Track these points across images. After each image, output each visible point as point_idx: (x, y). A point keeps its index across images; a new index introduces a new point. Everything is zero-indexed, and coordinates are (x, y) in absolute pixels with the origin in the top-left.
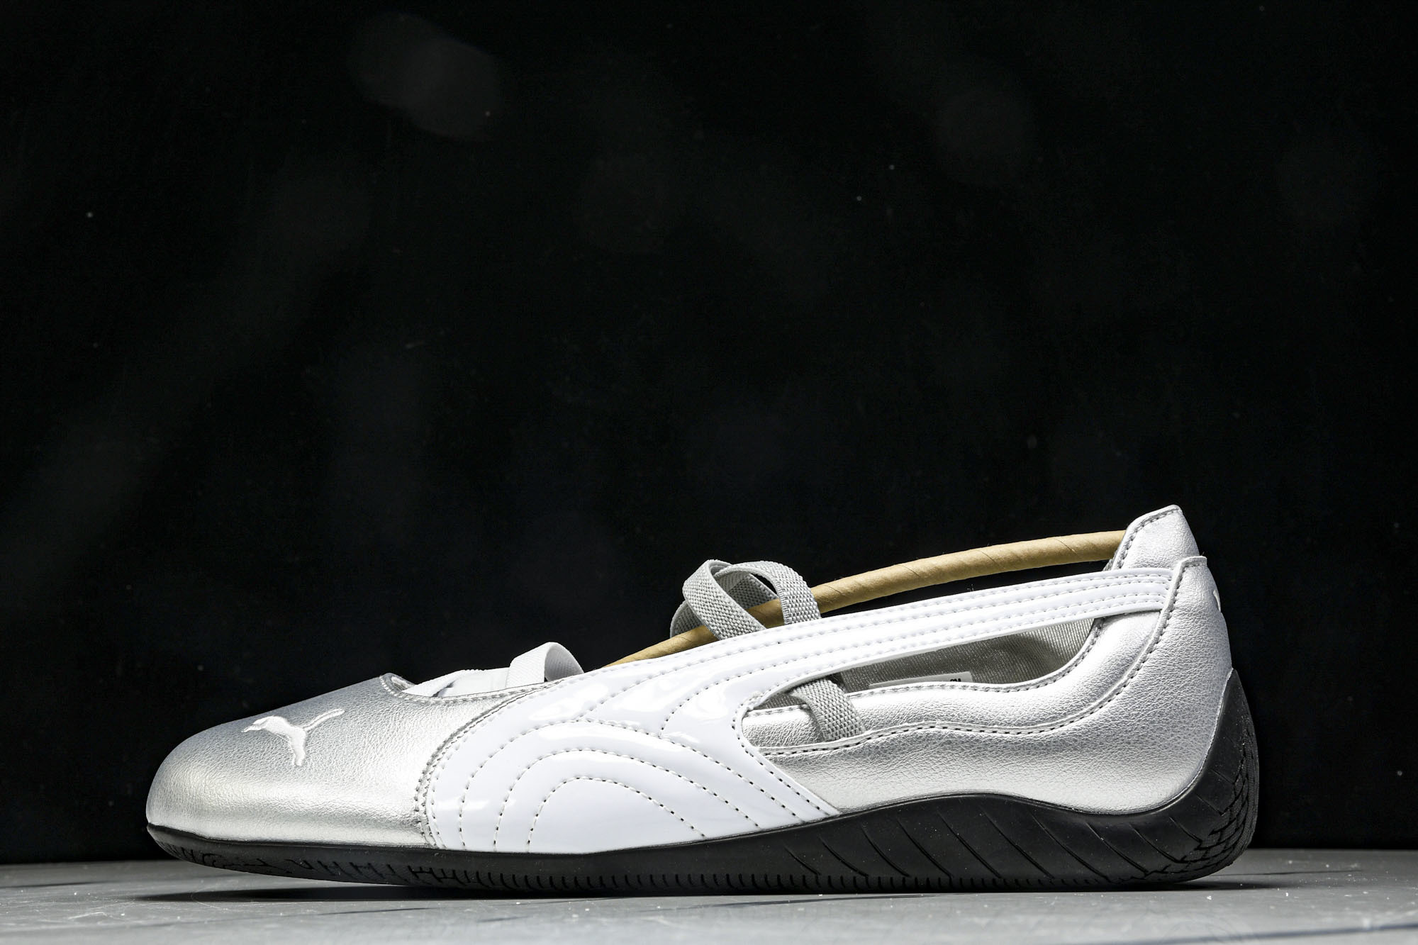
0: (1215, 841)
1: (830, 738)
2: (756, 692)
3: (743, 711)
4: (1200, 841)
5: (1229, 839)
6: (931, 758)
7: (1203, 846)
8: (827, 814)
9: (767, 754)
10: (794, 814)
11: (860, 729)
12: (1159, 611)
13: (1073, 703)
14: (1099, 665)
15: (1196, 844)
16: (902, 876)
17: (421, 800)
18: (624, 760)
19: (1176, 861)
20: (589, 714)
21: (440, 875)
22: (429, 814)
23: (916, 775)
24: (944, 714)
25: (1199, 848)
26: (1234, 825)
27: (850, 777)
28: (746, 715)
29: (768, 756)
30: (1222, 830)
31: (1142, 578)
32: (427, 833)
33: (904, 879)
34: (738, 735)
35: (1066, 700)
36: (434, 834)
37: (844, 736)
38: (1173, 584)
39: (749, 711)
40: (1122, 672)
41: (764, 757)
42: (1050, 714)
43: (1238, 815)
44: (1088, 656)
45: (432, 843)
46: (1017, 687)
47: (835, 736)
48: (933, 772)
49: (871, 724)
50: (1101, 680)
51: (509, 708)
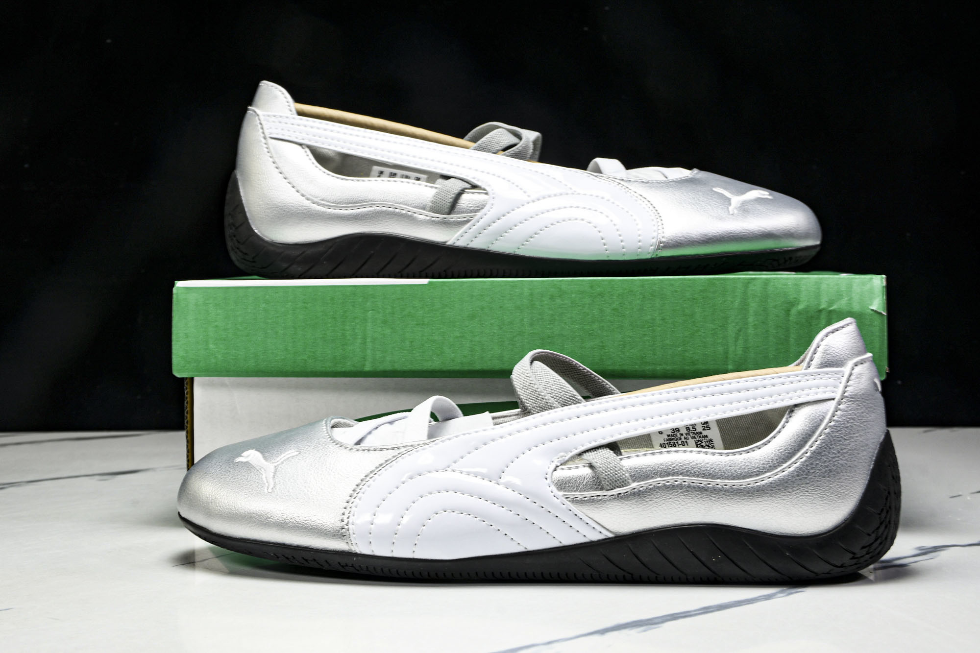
0: (865, 553)
1: (609, 488)
2: (562, 454)
3: (553, 466)
4: (854, 553)
5: (875, 549)
6: (675, 502)
7: (856, 556)
8: (606, 536)
9: (567, 498)
10: (585, 536)
11: (628, 483)
12: (833, 399)
13: (771, 464)
14: (790, 438)
15: (851, 556)
16: (655, 575)
17: (346, 521)
18: (474, 499)
19: (837, 566)
20: (454, 466)
21: (359, 569)
22: (351, 531)
23: (665, 512)
24: (685, 471)
25: (853, 558)
26: (879, 541)
27: (621, 513)
28: (555, 470)
29: (568, 499)
30: (870, 545)
31: (823, 376)
32: (350, 543)
33: (656, 577)
34: (549, 484)
35: (766, 463)
36: (354, 544)
37: (618, 487)
38: (844, 380)
39: (557, 466)
40: (806, 442)
41: (565, 500)
42: (755, 472)
43: (882, 534)
44: (784, 431)
45: (353, 549)
46: (734, 452)
47: (611, 487)
48: (676, 510)
49: (636, 478)
50: (791, 449)
51: (403, 458)
